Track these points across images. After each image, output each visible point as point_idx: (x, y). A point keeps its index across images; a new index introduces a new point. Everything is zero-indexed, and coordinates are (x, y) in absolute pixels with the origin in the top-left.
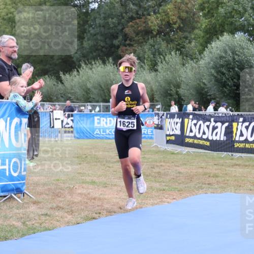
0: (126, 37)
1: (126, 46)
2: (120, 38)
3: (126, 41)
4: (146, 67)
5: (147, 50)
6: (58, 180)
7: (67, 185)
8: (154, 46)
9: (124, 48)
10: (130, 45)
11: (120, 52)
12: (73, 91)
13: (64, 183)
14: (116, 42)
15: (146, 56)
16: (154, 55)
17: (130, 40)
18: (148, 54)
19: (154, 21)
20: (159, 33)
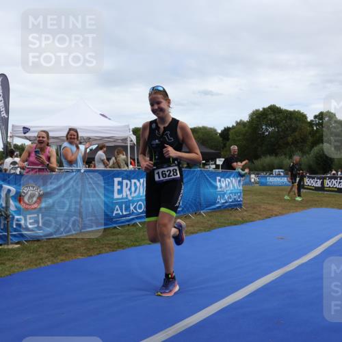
6: (254, 202)
7: (258, 204)
9: (278, 150)
10: (281, 149)
12: (258, 167)
13: (256, 203)
19: (290, 139)
20: (292, 144)
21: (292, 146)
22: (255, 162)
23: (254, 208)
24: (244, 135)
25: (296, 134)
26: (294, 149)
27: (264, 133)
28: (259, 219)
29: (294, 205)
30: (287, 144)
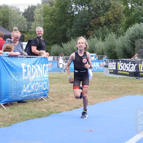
0: (90, 26)
1: (90, 30)
2: (88, 27)
3: (90, 28)
4: (100, 39)
5: (100, 32)
6: (62, 91)
7: (66, 93)
8: (103, 30)
9: (90, 31)
10: (92, 30)
11: (88, 33)
12: (67, 51)
13: (65, 92)
14: (86, 29)
15: (100, 35)
16: (103, 34)
17: (92, 28)
18: (101, 34)
19: (102, 19)
20: (105, 24)
21: (105, 27)
22: (64, 45)
23: (62, 98)
24: (52, 15)
25: (109, 13)
26: (107, 29)
27: (74, 11)
28: (67, 110)
29: (106, 92)
30: (100, 24)
